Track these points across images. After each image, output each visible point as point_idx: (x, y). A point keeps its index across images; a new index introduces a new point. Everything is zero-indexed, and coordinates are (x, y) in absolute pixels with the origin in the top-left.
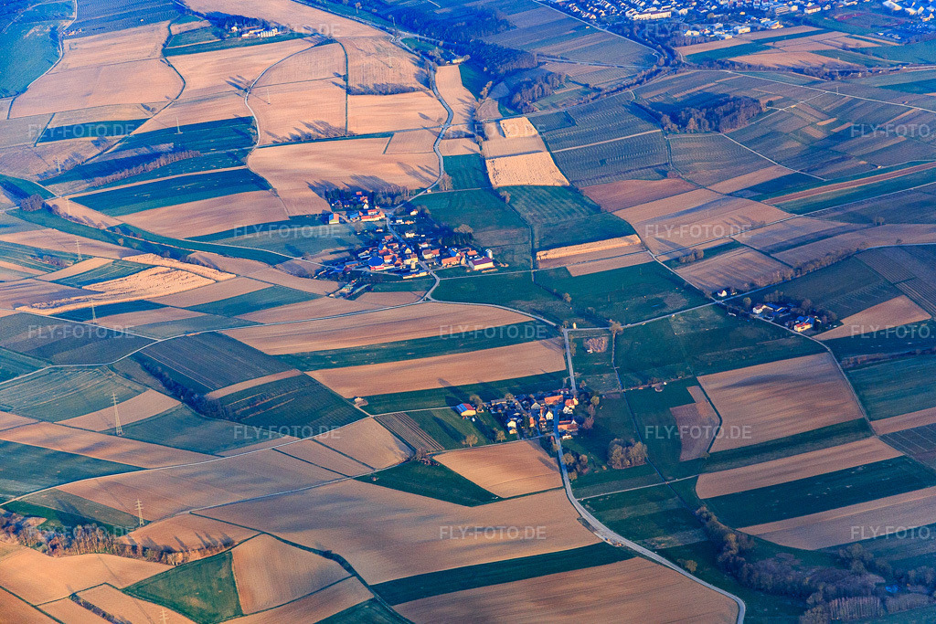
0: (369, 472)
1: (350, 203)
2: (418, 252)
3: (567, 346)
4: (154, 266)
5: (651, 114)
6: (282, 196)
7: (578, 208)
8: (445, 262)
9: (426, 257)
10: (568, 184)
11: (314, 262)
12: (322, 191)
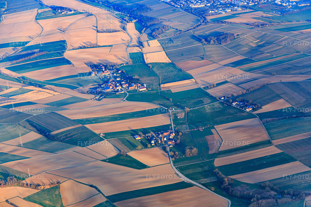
0: (105, 158)
1: (98, 69)
2: (121, 85)
3: (171, 116)
4: (33, 90)
5: (198, 39)
6: (76, 66)
7: (174, 70)
8: (130, 88)
9: (124, 86)
10: (171, 62)
11: (87, 88)
12: (89, 65)
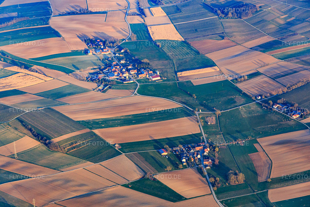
0: (127, 183)
1: (96, 45)
2: (128, 70)
3: (199, 121)
4: (18, 73)
5: (212, 9)
6: (67, 40)
7: (190, 52)
8: (140, 76)
9: (132, 73)
10: (184, 40)
11: (86, 72)
12: (83, 39)
